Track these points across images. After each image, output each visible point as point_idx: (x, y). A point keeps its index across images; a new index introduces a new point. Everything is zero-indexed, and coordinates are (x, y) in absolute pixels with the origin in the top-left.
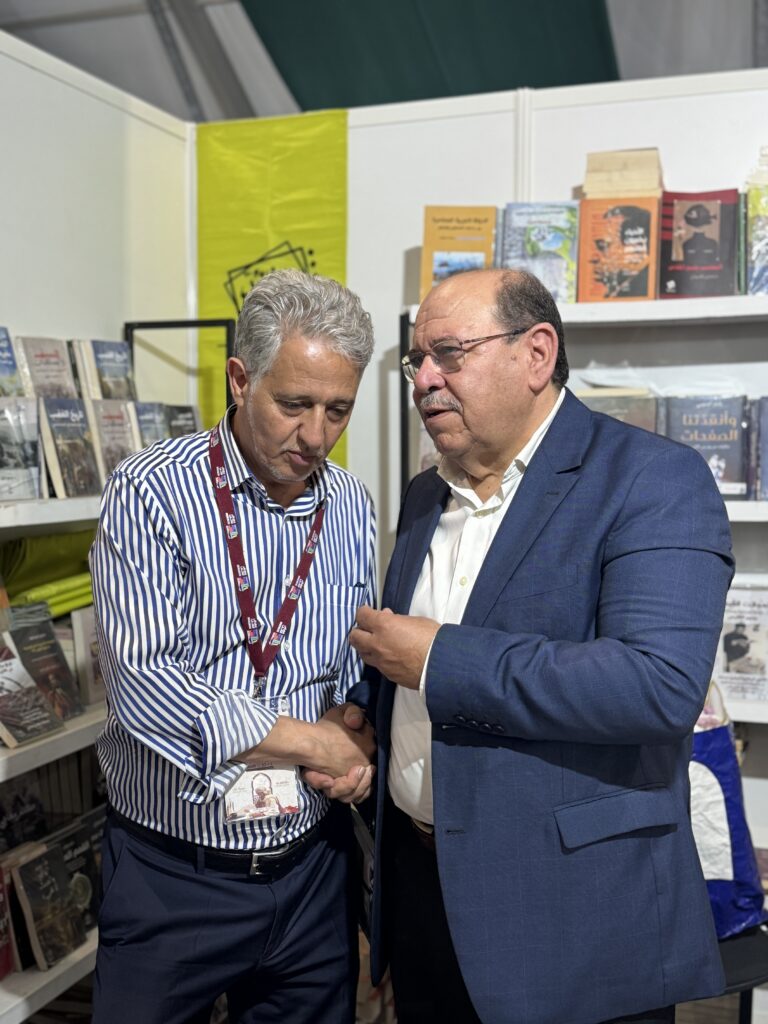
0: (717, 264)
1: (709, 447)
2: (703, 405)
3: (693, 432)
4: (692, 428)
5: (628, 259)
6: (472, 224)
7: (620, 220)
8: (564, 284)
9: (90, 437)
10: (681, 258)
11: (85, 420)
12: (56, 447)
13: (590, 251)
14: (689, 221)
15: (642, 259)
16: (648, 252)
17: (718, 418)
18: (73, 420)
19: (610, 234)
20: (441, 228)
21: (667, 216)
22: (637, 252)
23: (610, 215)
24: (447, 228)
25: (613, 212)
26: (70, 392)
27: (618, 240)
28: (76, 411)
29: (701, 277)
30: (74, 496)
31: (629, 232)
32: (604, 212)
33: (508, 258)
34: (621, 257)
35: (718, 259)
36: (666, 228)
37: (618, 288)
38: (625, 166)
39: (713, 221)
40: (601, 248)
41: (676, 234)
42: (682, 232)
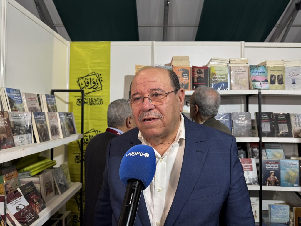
0: (204, 83)
5: (184, 81)
7: (182, 72)
10: (196, 81)
11: (45, 118)
12: (37, 127)
14: (198, 73)
16: (188, 79)
18: (42, 118)
21: (193, 72)
22: (186, 79)
25: (180, 70)
27: (181, 76)
30: (42, 142)
31: (184, 75)
32: (178, 70)
34: (182, 80)
35: (204, 82)
36: (193, 74)
37: (182, 87)
39: (203, 73)
41: (195, 75)
42: (196, 75)
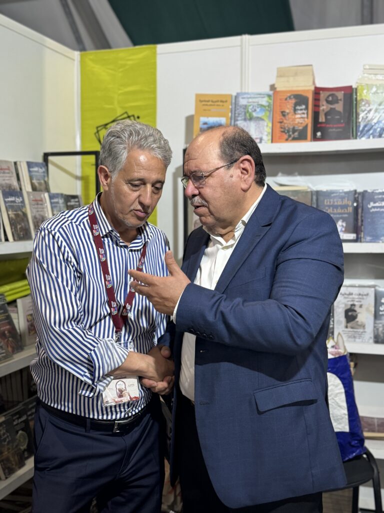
0: (342, 123)
1: (338, 216)
2: (335, 195)
3: (329, 208)
4: (329, 206)
5: (297, 121)
6: (219, 103)
7: (293, 101)
8: (266, 133)
9: (26, 211)
10: (324, 120)
11: (23, 202)
12: (8, 215)
13: (278, 117)
14: (328, 102)
15: (305, 121)
16: (307, 118)
17: (342, 201)
18: (17, 202)
19: (288, 108)
20: (204, 105)
21: (317, 99)
22: (302, 118)
23: (288, 99)
24: (207, 105)
25: (290, 97)
26: (15, 187)
27: (292, 111)
28: (18, 197)
29: (334, 130)
30: (17, 240)
31: (298, 107)
32: (285, 97)
33: (237, 120)
34: (294, 120)
35: (342, 121)
36: (316, 105)
37: (292, 136)
38: (296, 74)
39: (340, 102)
40: (284, 116)
41: (321, 108)
42: (324, 107)
